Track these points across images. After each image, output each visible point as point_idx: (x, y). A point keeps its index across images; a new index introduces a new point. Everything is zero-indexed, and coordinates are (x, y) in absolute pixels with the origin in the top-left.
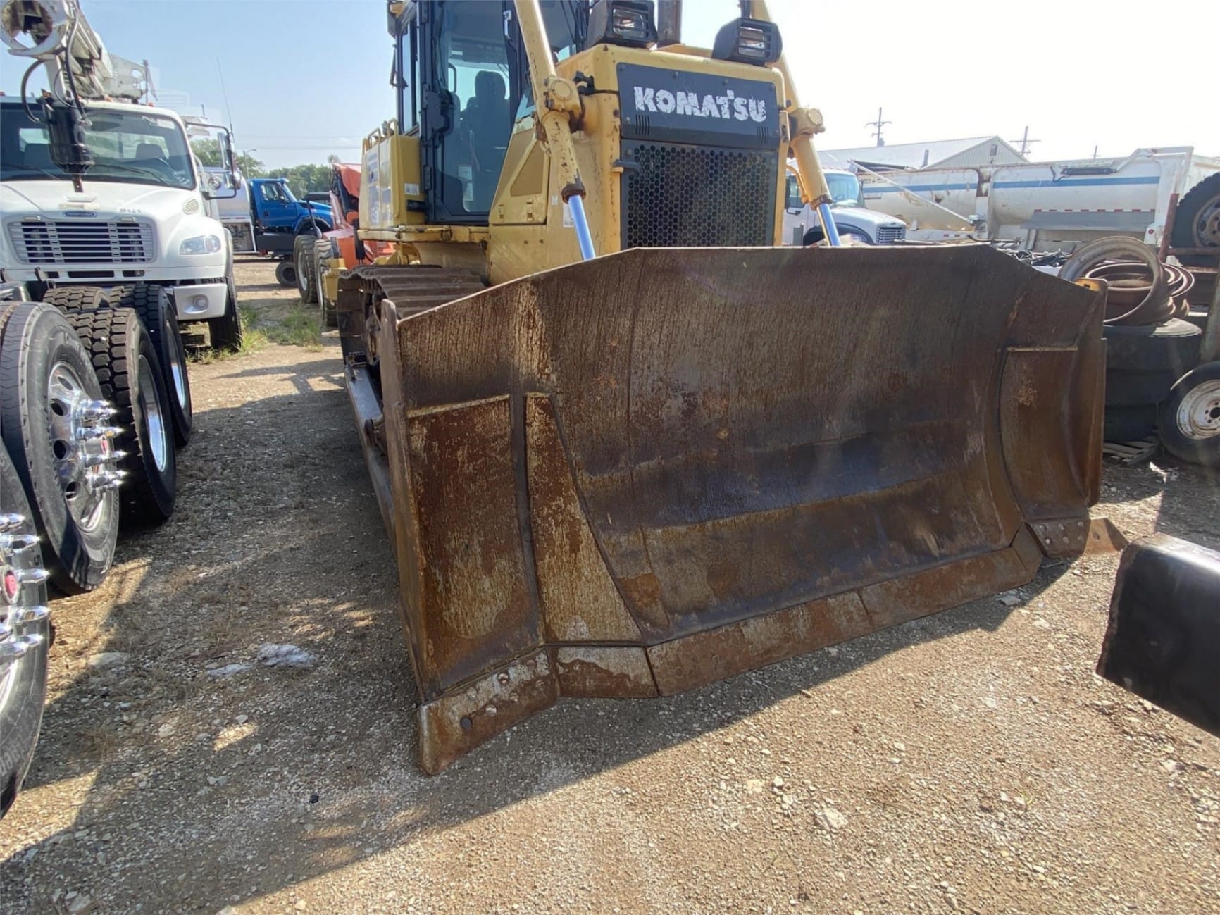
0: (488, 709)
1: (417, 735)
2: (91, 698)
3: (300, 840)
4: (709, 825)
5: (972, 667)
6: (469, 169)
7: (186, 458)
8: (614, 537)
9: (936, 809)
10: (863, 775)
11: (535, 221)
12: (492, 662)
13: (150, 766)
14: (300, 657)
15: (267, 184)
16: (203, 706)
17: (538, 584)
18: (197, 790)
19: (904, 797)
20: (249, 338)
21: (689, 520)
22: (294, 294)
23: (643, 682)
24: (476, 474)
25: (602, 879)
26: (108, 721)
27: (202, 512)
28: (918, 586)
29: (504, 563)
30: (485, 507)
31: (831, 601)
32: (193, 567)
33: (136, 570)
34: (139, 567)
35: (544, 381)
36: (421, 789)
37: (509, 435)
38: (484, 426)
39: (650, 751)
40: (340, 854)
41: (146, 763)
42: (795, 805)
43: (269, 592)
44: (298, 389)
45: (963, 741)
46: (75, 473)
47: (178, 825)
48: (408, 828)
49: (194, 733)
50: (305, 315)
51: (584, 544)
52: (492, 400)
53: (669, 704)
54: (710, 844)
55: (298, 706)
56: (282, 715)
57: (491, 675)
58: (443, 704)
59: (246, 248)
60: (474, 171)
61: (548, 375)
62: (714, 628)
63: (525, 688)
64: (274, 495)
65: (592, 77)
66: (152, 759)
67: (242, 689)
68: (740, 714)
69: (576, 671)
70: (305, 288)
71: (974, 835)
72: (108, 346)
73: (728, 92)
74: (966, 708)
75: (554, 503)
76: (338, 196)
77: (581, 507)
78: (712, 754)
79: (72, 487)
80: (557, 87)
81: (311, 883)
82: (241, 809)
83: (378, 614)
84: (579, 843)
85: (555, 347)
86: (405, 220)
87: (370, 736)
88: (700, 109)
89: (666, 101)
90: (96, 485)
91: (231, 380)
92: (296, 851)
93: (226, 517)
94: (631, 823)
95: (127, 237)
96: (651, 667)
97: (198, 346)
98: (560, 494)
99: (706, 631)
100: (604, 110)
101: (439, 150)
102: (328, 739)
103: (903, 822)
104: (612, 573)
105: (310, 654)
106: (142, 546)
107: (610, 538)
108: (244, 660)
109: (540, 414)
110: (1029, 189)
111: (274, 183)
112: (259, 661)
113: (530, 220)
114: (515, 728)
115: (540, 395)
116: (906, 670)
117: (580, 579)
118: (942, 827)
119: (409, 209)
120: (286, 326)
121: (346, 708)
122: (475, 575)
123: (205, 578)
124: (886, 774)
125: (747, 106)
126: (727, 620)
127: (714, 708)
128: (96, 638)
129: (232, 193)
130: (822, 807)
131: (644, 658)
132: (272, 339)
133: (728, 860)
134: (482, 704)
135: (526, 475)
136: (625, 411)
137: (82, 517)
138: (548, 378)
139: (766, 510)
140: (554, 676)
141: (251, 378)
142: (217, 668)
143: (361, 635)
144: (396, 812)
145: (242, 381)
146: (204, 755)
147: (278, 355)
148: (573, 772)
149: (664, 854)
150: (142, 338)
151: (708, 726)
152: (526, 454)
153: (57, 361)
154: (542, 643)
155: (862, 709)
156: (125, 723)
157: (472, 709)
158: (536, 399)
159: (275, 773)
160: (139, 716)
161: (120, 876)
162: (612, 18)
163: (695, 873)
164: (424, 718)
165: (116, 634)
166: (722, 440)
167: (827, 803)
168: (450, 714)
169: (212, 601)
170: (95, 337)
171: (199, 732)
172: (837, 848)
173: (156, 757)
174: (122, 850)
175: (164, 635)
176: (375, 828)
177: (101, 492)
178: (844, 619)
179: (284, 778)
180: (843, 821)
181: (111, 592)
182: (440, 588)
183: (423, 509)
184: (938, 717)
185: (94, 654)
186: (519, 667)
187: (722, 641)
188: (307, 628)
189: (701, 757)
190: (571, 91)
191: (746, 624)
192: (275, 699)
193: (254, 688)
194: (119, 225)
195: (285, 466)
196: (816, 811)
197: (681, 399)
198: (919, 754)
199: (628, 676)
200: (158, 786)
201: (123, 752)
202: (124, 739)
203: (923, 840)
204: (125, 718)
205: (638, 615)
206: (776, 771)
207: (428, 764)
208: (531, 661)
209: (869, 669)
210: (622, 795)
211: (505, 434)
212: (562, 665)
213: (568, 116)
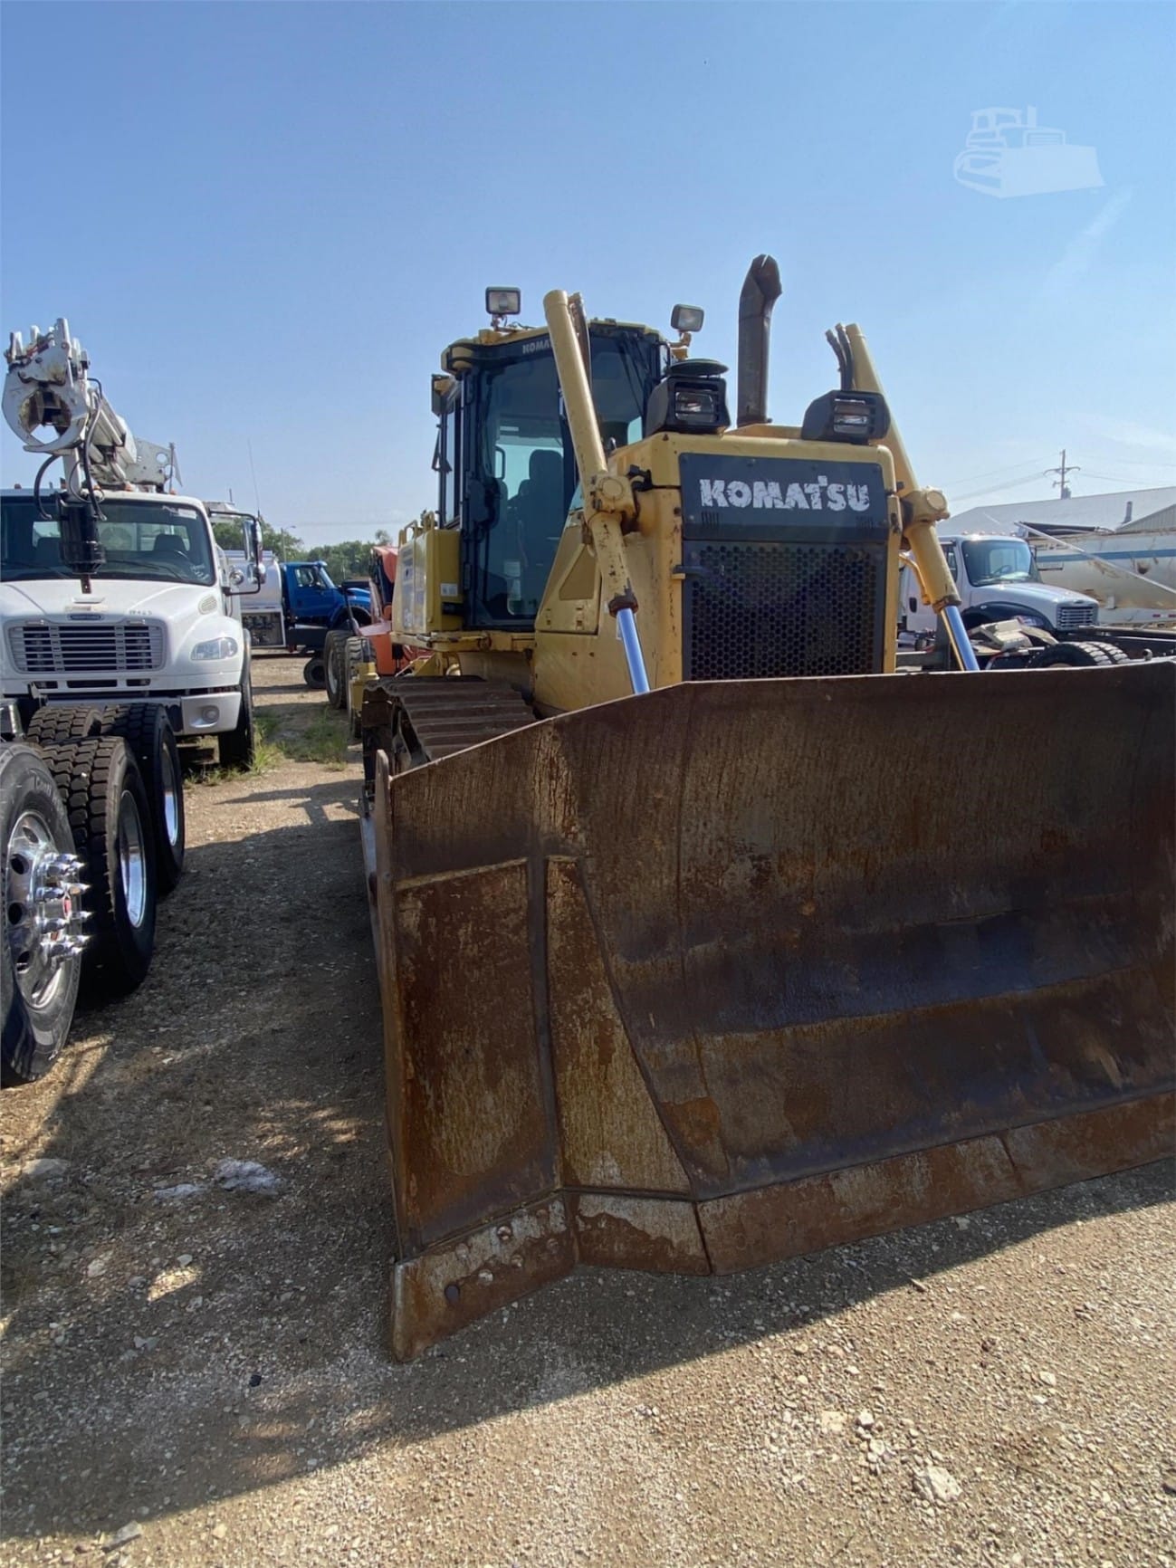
0: (482, 1275)
1: (389, 1302)
2: (19, 1218)
3: (231, 1438)
4: (763, 1476)
5: (1166, 1260)
6: (517, 564)
7: (171, 907)
8: (658, 1046)
9: (1095, 1483)
10: (991, 1418)
11: (586, 630)
12: (491, 1209)
13: (72, 1315)
14: (263, 1180)
15: (301, 568)
16: (143, 1239)
17: (557, 1105)
18: (120, 1354)
19: (1049, 1460)
20: (263, 754)
21: (760, 1025)
22: (321, 697)
23: (691, 1253)
24: (481, 958)
25: (606, 1540)
26: (34, 1249)
27: (179, 977)
28: (1090, 1130)
29: (513, 1074)
30: (492, 1000)
31: (961, 1148)
32: (158, 1049)
33: (93, 1050)
34: (97, 1047)
35: (570, 842)
36: (387, 1380)
37: (525, 908)
38: (494, 897)
39: (692, 1355)
40: (276, 1463)
41: (67, 1311)
42: (886, 1457)
43: (240, 1088)
44: (311, 819)
45: (1144, 1378)
46: (29, 942)
47: (91, 1400)
48: (366, 1435)
49: (128, 1274)
50: (331, 723)
51: (616, 1054)
52: (504, 865)
53: (723, 1287)
54: (761, 1505)
55: (252, 1247)
56: (232, 1258)
57: (488, 1228)
58: (424, 1264)
59: (274, 641)
60: (522, 567)
61: (575, 834)
62: (794, 1181)
63: (533, 1247)
64: (264, 957)
65: (649, 471)
66: (75, 1306)
67: (191, 1218)
68: (821, 1309)
69: (602, 1229)
70: (334, 691)
71: (1150, 1531)
72: (88, 783)
73: (820, 478)
74: (1152, 1325)
75: (580, 997)
76: (378, 584)
77: (615, 1003)
78: (776, 1366)
79: (25, 958)
80: (606, 486)
81: (236, 1502)
82: (168, 1385)
83: (364, 1127)
84: (582, 1482)
85: (584, 802)
86: (439, 626)
87: (334, 1298)
88: (784, 501)
89: (739, 494)
90: (51, 954)
91: (236, 806)
92: (225, 1452)
93: (205, 984)
94: (655, 1460)
95: (134, 641)
96: (701, 1231)
97: (205, 763)
98: (588, 985)
99: (781, 1183)
100: (664, 508)
101: (482, 545)
102: (283, 1298)
103: (1044, 1500)
104: (654, 1096)
105: (276, 1177)
106: (106, 1020)
107: (652, 1046)
108: (199, 1178)
109: (564, 882)
111: (310, 567)
112: (216, 1182)
113: (579, 628)
114: (515, 1305)
115: (565, 858)
116: (1067, 1258)
117: (612, 1101)
118: (1102, 1513)
119: (445, 612)
120: (309, 738)
121: (310, 1255)
122: (475, 1089)
123: (170, 1065)
124: (1024, 1421)
125: (844, 493)
126: (810, 1170)
127: (785, 1297)
128: (36, 1138)
129: (256, 587)
130: (925, 1464)
131: (693, 1218)
132: (289, 754)
133: (783, 1533)
134: (474, 1267)
135: (546, 958)
136: (674, 878)
137: (33, 992)
138: (575, 839)
139: (868, 1015)
140: (572, 1234)
141: (259, 804)
142: (166, 1188)
143: (341, 1154)
144: (352, 1410)
145: (249, 807)
146: (135, 1305)
147: (294, 774)
148: (584, 1375)
149: (696, 1513)
150: (129, 770)
151: (775, 1325)
152: (546, 932)
153: (23, 811)
154: (558, 1187)
155: (997, 1315)
156: (52, 1254)
157: (460, 1274)
158: (560, 863)
159: (213, 1340)
160: (68, 1247)
161: (17, 1464)
162: (673, 404)
163: (735, 1547)
164: (399, 1281)
165: (59, 1133)
166: (806, 917)
167: (933, 1458)
168: (432, 1278)
169: (174, 1096)
170: (75, 773)
171: (134, 1274)
172: (942, 1531)
173: (80, 1304)
174: (23, 1427)
175: (113, 1139)
176: (323, 1430)
177: (59, 961)
178: (980, 1175)
179: (223, 1346)
180: (956, 1491)
181: (62, 1078)
182: (431, 1105)
183: (413, 1003)
184: (1108, 1337)
185: (31, 1159)
186: (526, 1218)
187: (802, 1200)
188: (278, 1140)
189: (760, 1370)
190: (623, 489)
191: (837, 1177)
192: (226, 1236)
193: (204, 1219)
194: (126, 628)
195: (282, 919)
196: (916, 1469)
197: (749, 864)
198: (1077, 1393)
199: (670, 1242)
200: (76, 1345)
201: (44, 1293)
202: (48, 1275)
203: (1071, 1530)
204: (53, 1248)
205: (687, 1156)
206: (865, 1400)
207: (399, 1346)
208: (542, 1211)
209: (1013, 1253)
210: (647, 1417)
211: (521, 907)
212: (583, 1218)
213: (619, 517)
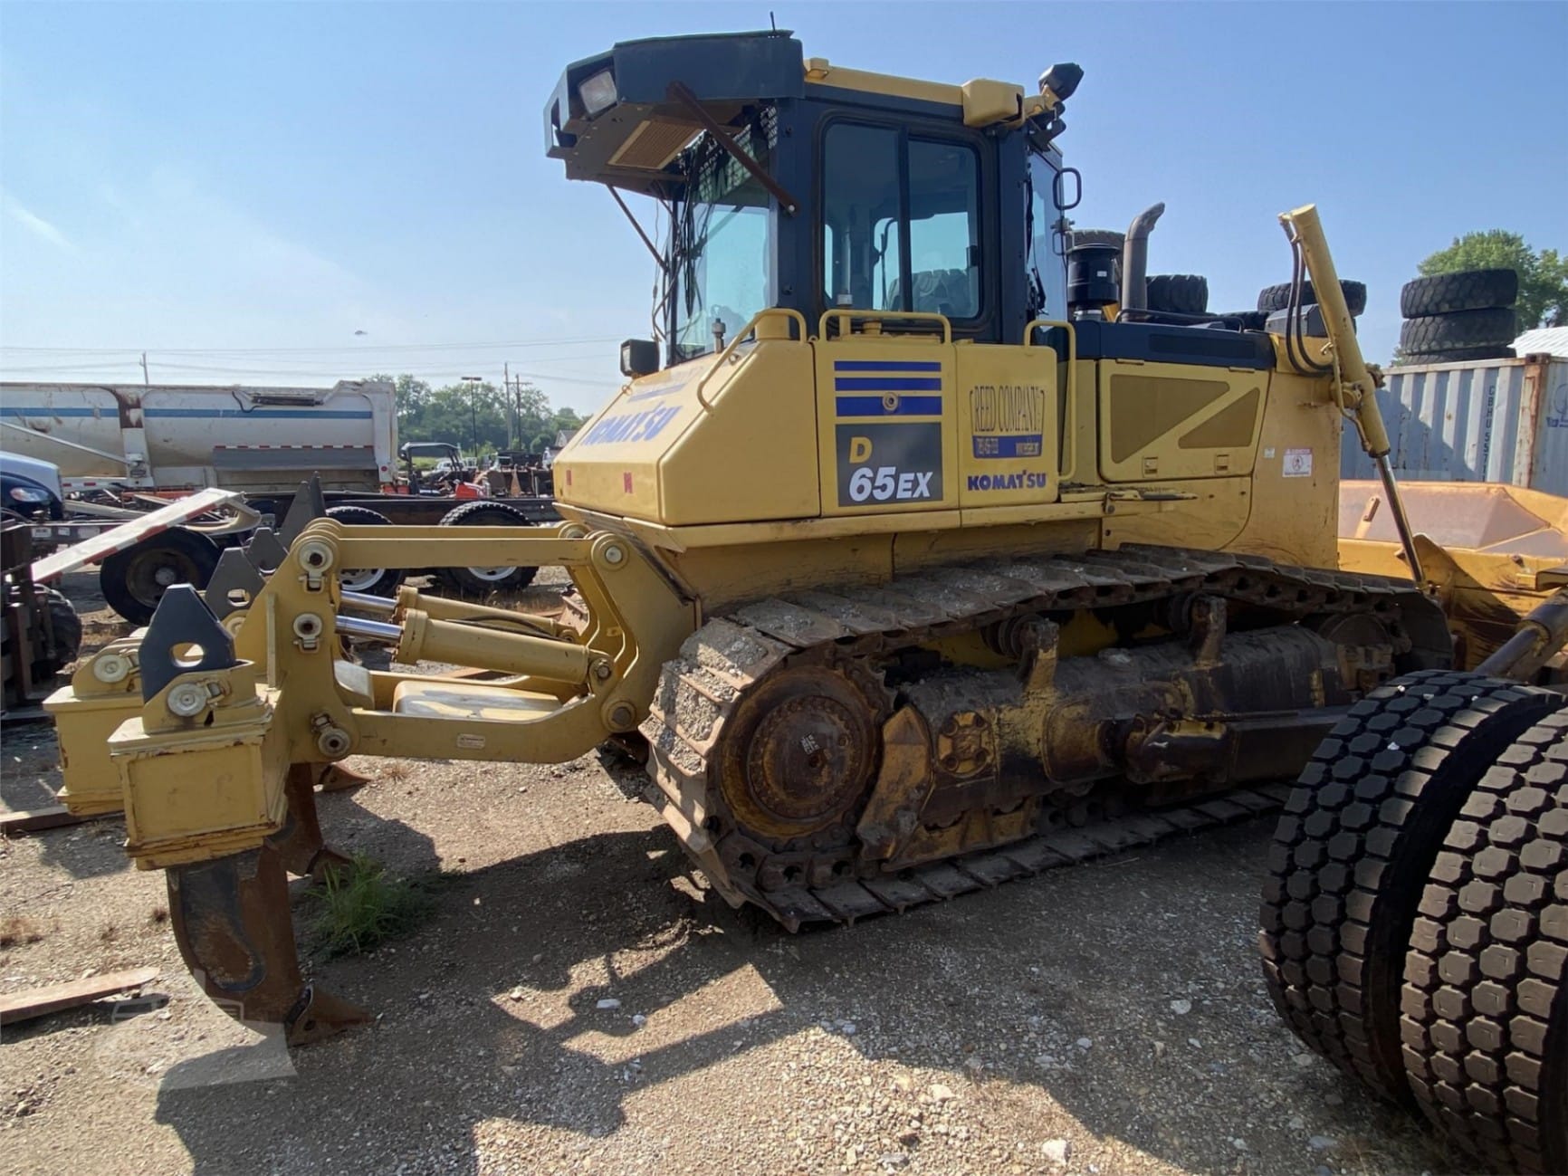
110: (209, 420)
